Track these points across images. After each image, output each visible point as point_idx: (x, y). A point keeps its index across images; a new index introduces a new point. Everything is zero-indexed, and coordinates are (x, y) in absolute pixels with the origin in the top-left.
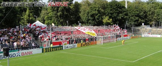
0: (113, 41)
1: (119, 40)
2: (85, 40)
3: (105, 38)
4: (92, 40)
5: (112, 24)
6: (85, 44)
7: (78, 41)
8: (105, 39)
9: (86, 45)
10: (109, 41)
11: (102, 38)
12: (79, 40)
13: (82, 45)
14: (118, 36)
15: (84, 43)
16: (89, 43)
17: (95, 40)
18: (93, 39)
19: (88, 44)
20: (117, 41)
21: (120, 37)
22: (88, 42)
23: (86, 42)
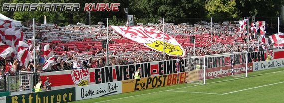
0: (241, 72)
1: (260, 68)
2: (147, 70)
3: (215, 63)
4: (170, 68)
5: (234, 16)
6: (148, 83)
7: (125, 73)
8: (213, 64)
9: (150, 86)
10: (225, 72)
11: (202, 64)
12: (127, 70)
13: (137, 84)
14: (255, 56)
15: (145, 80)
16: (163, 79)
17: (182, 69)
18: (175, 67)
19: (159, 83)
20: (252, 71)
21: (263, 58)
22: (158, 75)
23: (152, 76)
